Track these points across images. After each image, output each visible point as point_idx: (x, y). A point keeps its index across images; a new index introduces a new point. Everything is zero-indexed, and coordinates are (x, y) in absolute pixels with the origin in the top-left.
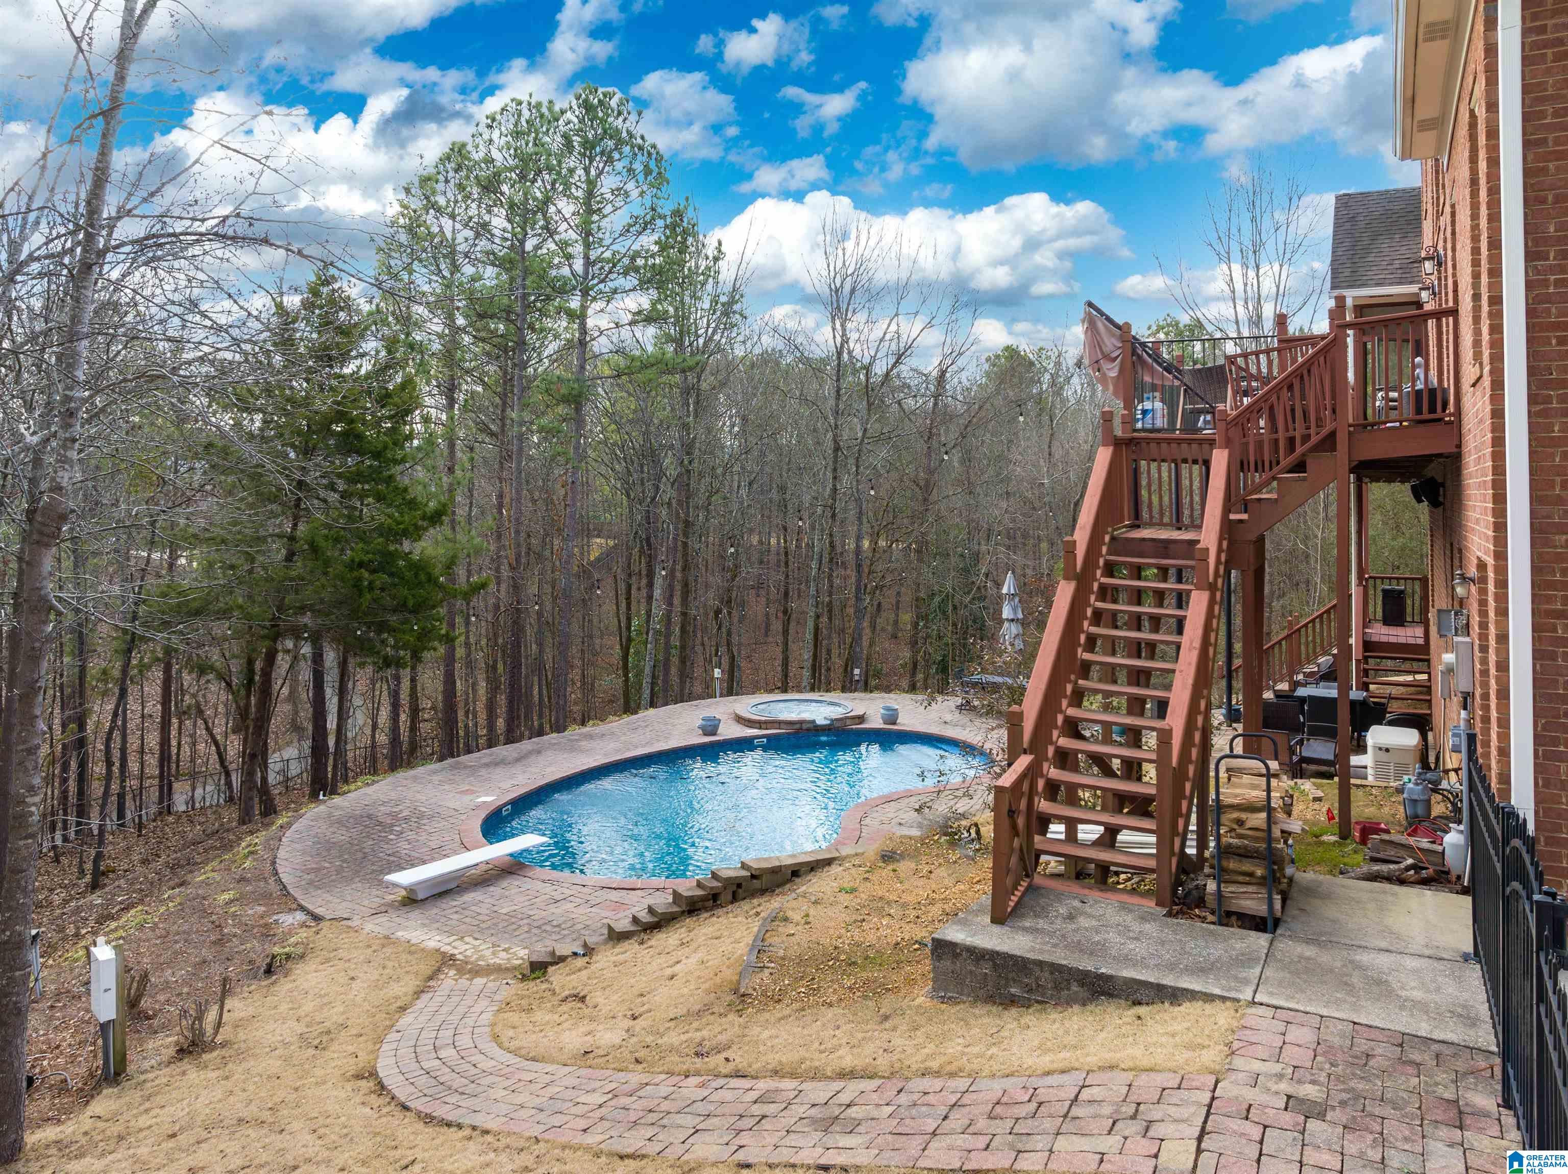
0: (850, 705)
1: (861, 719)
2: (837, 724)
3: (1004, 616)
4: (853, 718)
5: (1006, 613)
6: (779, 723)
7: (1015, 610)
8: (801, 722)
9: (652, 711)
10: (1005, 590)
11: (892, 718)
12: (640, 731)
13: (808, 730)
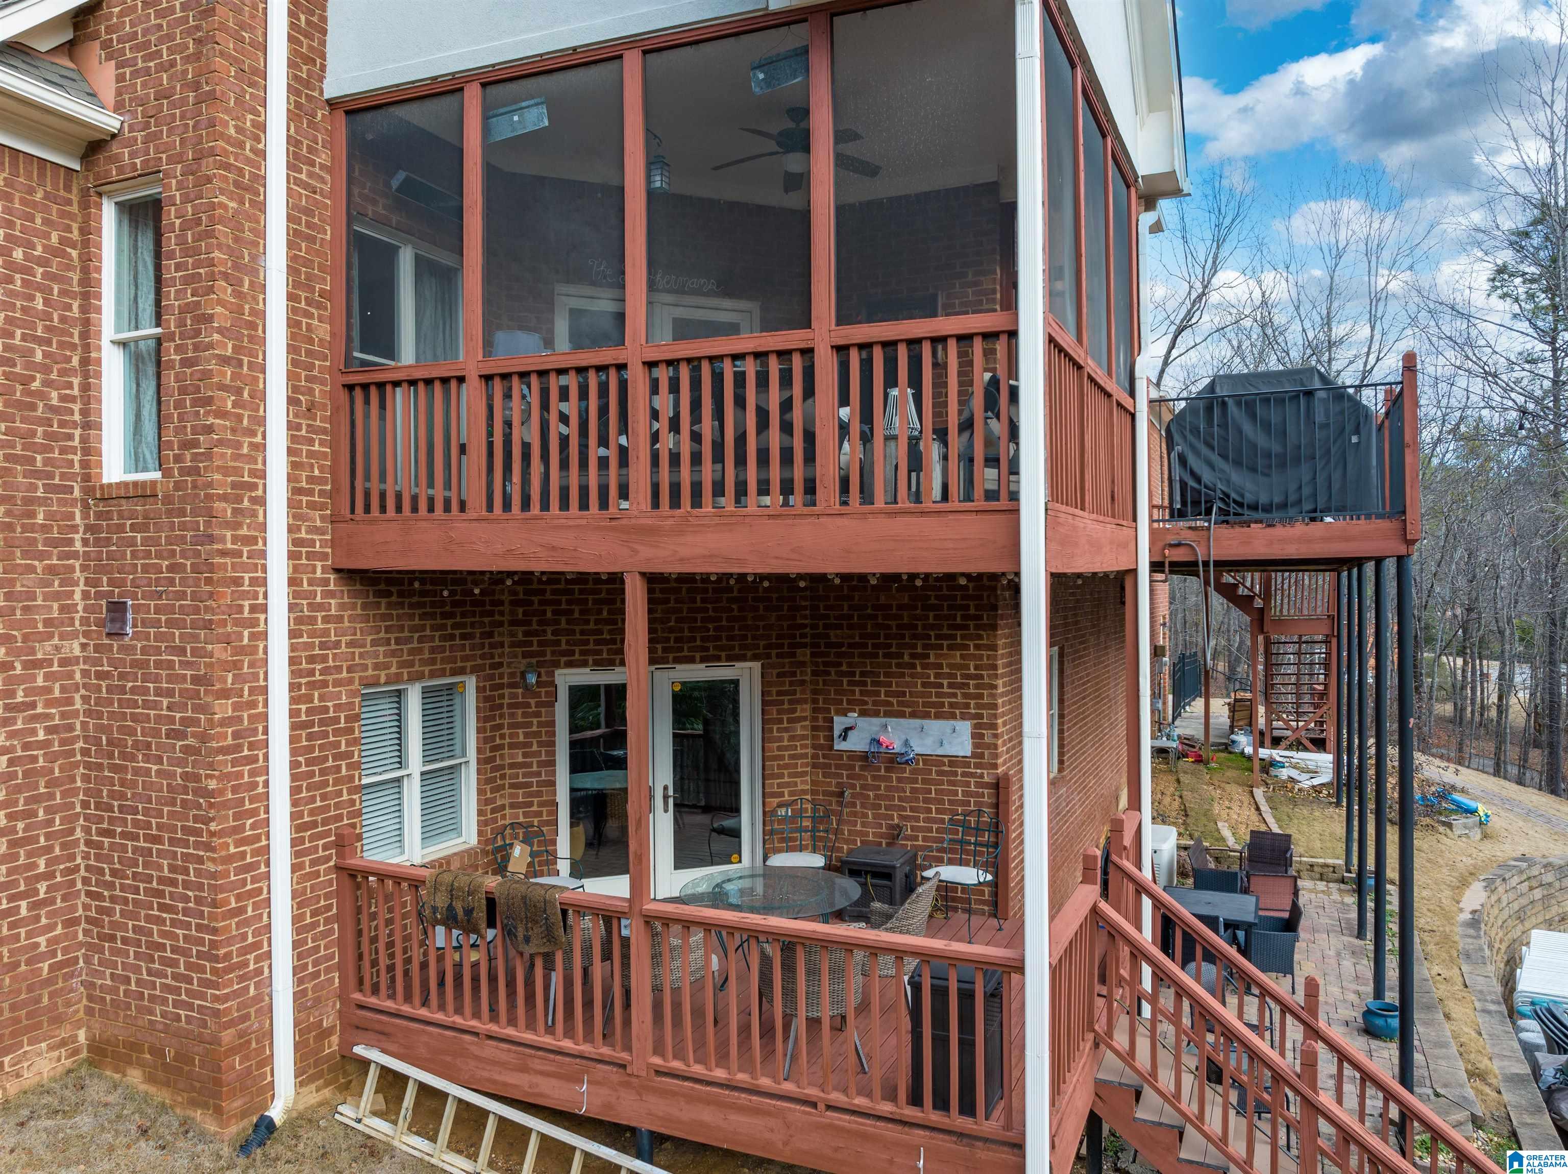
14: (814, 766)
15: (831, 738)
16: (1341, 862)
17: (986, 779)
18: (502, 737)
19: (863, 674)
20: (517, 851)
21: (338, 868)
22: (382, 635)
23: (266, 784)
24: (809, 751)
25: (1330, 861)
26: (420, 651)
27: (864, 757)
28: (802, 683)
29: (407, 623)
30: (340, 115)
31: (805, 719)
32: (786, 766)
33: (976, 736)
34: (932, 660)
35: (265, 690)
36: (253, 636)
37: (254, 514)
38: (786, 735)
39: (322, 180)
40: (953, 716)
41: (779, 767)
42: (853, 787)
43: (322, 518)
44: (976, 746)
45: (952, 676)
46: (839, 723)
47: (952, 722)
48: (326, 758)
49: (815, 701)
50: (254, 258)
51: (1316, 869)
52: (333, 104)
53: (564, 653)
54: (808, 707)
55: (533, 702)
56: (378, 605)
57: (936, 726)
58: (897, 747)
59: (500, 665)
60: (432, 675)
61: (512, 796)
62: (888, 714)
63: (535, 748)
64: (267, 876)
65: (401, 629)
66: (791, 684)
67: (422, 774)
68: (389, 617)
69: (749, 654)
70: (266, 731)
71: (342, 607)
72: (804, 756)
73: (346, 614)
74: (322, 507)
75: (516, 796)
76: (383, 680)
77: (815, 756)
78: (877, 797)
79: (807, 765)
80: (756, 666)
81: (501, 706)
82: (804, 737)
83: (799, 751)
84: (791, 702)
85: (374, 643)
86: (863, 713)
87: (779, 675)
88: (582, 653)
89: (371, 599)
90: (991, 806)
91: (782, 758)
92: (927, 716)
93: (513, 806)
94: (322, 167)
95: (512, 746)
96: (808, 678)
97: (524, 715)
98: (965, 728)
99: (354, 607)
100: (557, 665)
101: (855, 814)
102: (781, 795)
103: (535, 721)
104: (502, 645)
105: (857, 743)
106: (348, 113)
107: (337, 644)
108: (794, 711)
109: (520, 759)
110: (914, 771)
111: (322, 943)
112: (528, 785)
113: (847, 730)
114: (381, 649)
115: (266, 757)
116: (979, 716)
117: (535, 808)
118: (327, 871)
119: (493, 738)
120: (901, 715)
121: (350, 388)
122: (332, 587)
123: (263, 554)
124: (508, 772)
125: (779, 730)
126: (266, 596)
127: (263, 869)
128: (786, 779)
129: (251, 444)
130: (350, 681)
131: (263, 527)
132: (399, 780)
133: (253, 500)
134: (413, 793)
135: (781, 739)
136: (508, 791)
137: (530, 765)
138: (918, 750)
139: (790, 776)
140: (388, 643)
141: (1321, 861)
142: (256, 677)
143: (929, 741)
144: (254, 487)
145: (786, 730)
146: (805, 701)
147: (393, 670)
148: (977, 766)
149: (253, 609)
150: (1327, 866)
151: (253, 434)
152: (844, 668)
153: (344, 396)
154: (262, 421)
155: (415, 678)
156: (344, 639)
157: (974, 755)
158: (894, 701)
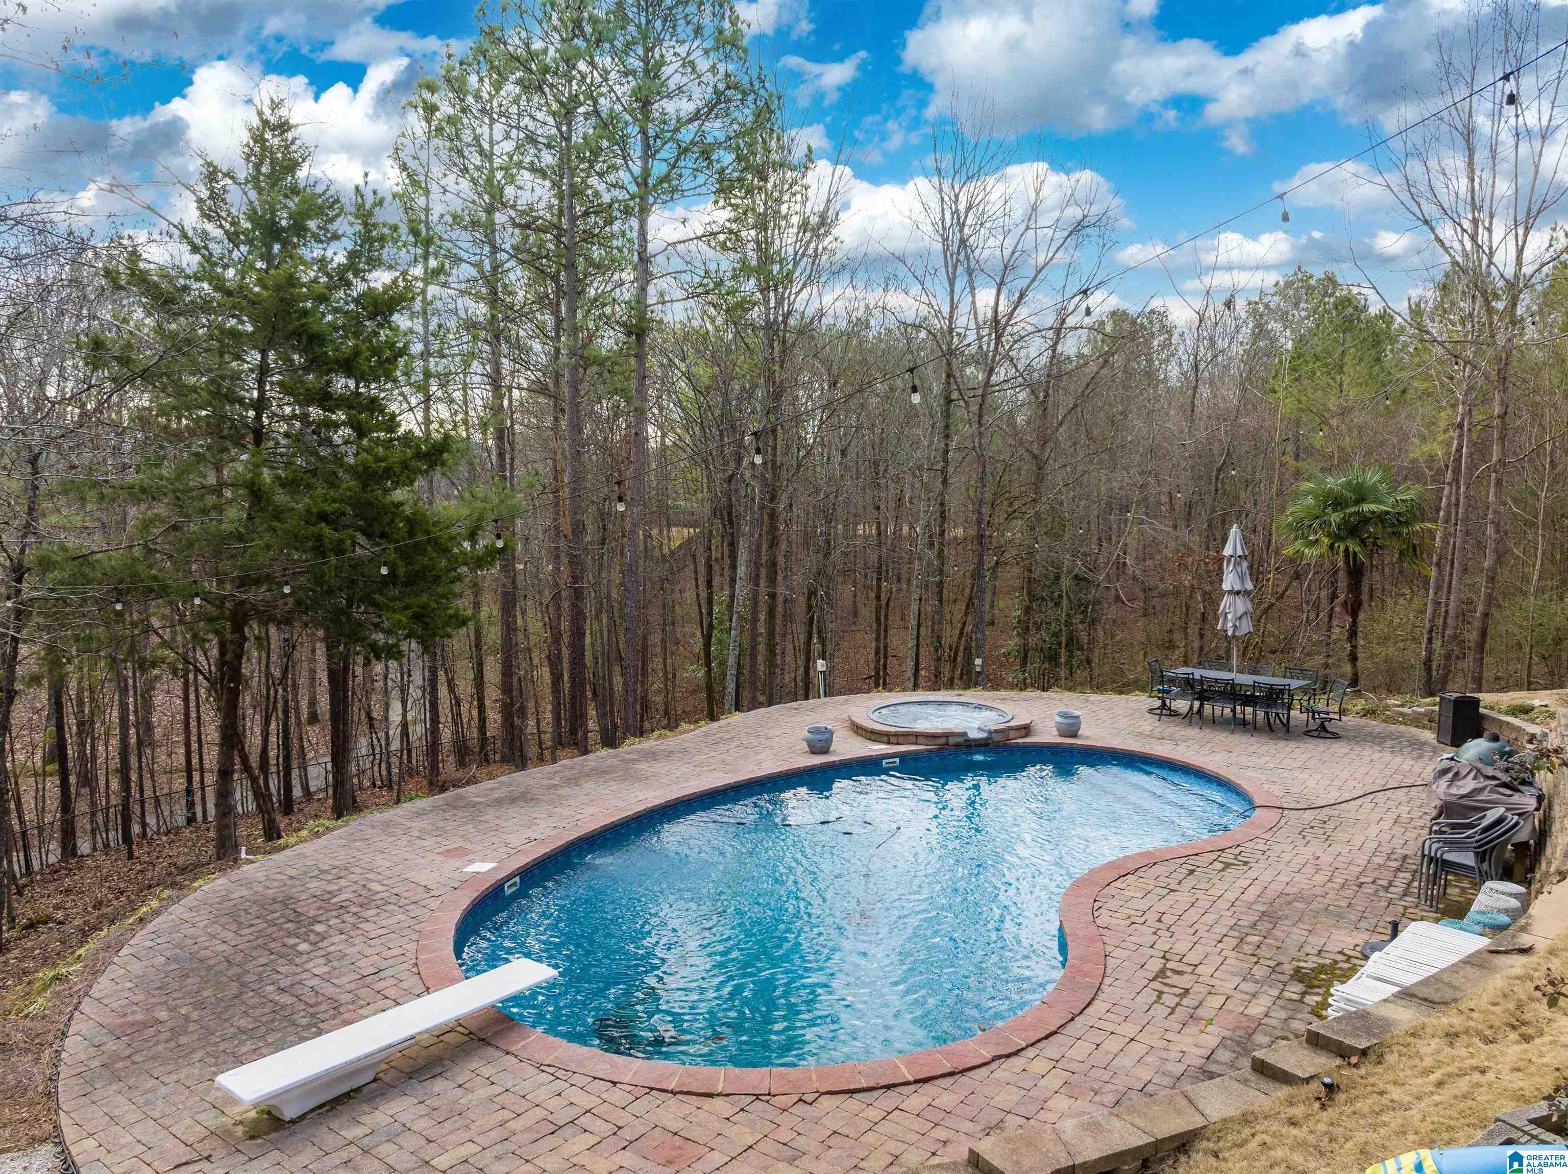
0: (1009, 709)
1: (1026, 729)
2: (997, 738)
3: (1226, 586)
4: (1018, 728)
5: (1230, 581)
6: (916, 737)
7: (1242, 578)
8: (947, 735)
9: (738, 718)
10: (1228, 551)
11: (1071, 728)
12: (722, 747)
13: (957, 745)
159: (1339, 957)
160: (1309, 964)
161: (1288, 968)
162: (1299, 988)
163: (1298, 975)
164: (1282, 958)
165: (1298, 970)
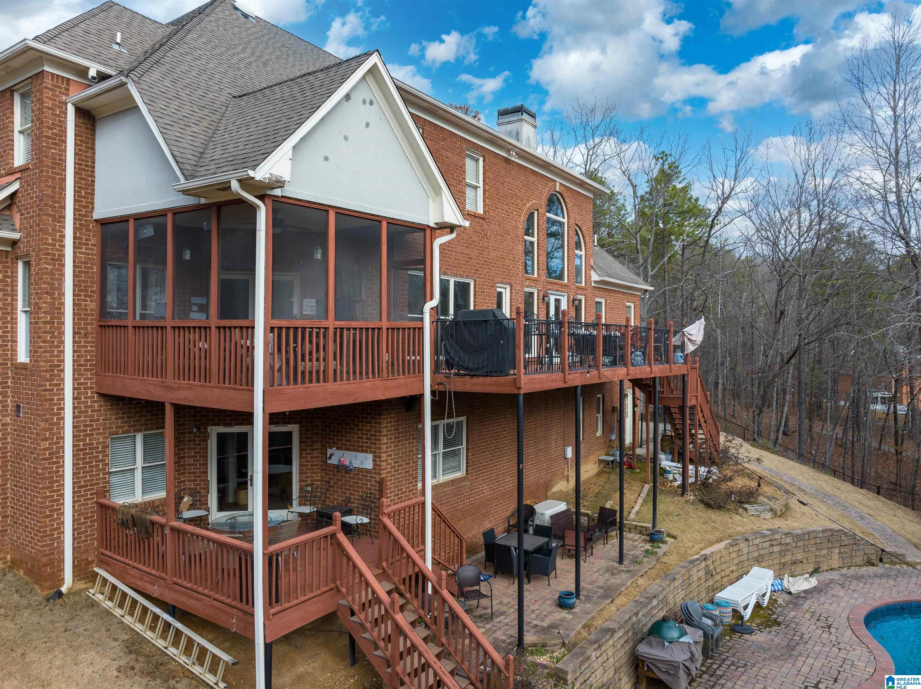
14: (322, 469)
15: (326, 458)
16: (650, 525)
17: (377, 479)
18: (185, 453)
19: (338, 431)
20: (186, 499)
21: (96, 502)
22: (120, 415)
23: (63, 471)
24: (320, 463)
25: (645, 525)
26: (139, 421)
27: (337, 467)
28: (317, 434)
29: (133, 411)
30: (99, 225)
31: (318, 449)
32: (309, 469)
33: (374, 461)
34: (360, 427)
35: (63, 438)
36: (58, 419)
37: (60, 375)
38: (309, 456)
39: (93, 250)
40: (367, 452)
41: (306, 469)
42: (334, 479)
43: (91, 374)
44: (374, 465)
45: (367, 435)
46: (329, 452)
47: (366, 454)
48: (92, 462)
49: (322, 442)
50: (60, 284)
51: (638, 528)
52: (96, 221)
53: (210, 420)
54: (319, 444)
55: (197, 439)
56: (118, 404)
57: (360, 455)
58: (347, 463)
59: (184, 425)
60: (146, 430)
61: (188, 477)
62: (346, 449)
63: (198, 458)
64: (63, 504)
65: (130, 413)
66: (312, 434)
67: (143, 468)
68: (125, 409)
69: (292, 421)
70: (63, 452)
71: (100, 406)
72: (318, 465)
73: (102, 409)
74: (92, 370)
75: (191, 477)
76: (120, 432)
77: (322, 465)
78: (342, 484)
79: (319, 469)
80: (298, 426)
81: (184, 441)
82: (317, 457)
83: (315, 463)
84: (312, 442)
85: (116, 419)
86: (338, 448)
87: (306, 430)
88: (218, 420)
89: (115, 402)
90: (379, 491)
91: (307, 465)
92: (358, 451)
93: (189, 481)
94: (92, 245)
95: (188, 457)
96: (319, 432)
97: (194, 445)
98: (370, 456)
99: (106, 406)
100: (208, 425)
101: (334, 491)
102: (307, 481)
103: (198, 447)
104: (185, 416)
105: (334, 461)
106: (101, 224)
107: (98, 420)
108: (313, 446)
109: (192, 462)
110: (354, 474)
111: (89, 530)
112: (195, 473)
113: (331, 455)
114: (120, 421)
115: (63, 462)
116: (375, 452)
117: (198, 482)
118: (91, 503)
119: (179, 454)
120: (350, 450)
121: (101, 326)
122: (96, 399)
123: (63, 389)
124: (187, 467)
125: (306, 454)
126: (64, 404)
127: (62, 501)
128: (309, 475)
129: (58, 351)
130: (104, 433)
131: (63, 380)
132: (134, 469)
133: (58, 371)
134: (138, 475)
135: (307, 458)
136: (187, 475)
137: (196, 465)
138: (354, 465)
139: (311, 473)
140: (123, 418)
141: (641, 524)
142: (60, 433)
143: (359, 462)
144: (60, 366)
145: (309, 454)
146: (318, 442)
147: (126, 428)
148: (375, 473)
149: (58, 409)
150: (642, 527)
151: (60, 347)
152: (331, 428)
153: (99, 328)
154: (63, 342)
155: (139, 431)
156: (101, 418)
157: (374, 469)
158: (348, 443)
159: (763, 630)
160: (776, 628)
161: (782, 626)
162: (779, 620)
163: (779, 624)
164: (785, 630)
165: (779, 626)
